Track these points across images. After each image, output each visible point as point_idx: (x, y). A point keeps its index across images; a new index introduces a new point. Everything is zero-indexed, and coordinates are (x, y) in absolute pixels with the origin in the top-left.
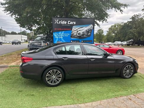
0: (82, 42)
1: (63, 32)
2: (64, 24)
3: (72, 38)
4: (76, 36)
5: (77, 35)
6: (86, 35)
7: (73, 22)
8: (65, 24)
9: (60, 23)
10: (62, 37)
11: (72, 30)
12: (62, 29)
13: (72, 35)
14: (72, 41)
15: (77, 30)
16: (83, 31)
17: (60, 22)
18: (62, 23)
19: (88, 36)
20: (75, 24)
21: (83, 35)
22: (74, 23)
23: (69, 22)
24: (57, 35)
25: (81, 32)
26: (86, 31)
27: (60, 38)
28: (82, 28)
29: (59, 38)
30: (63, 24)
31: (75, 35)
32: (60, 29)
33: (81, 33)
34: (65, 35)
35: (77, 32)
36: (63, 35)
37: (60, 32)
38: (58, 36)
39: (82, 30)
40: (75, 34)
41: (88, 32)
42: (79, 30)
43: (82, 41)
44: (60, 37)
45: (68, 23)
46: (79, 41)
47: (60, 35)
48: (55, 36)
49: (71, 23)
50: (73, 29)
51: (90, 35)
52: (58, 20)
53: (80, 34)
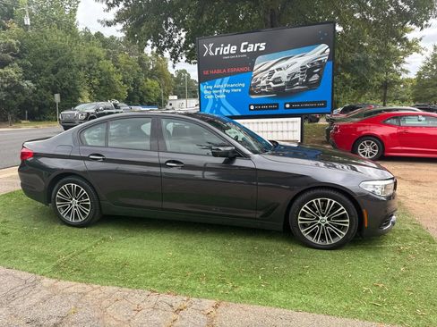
0: (286, 108)
1: (227, 79)
2: (230, 54)
3: (253, 97)
4: (266, 90)
5: (270, 86)
6: (303, 84)
7: (256, 45)
8: (233, 55)
9: (219, 51)
10: (222, 96)
11: (252, 70)
12: (225, 71)
13: (255, 86)
14: (252, 107)
15: (271, 69)
16: (290, 70)
17: (217, 49)
18: (225, 53)
19: (311, 86)
20: (264, 48)
21: (291, 84)
22: (259, 47)
23: (246, 47)
24: (208, 90)
25: (284, 76)
26: (303, 68)
27: (219, 99)
28: (287, 59)
29: (214, 99)
30: (226, 55)
31: (264, 87)
32: (219, 71)
33: (285, 79)
34: (235, 88)
35: (270, 76)
36: (226, 88)
37: (219, 81)
38: (212, 94)
39: (288, 67)
40: (263, 83)
41: (308, 71)
42: (277, 70)
43: (288, 106)
44: (218, 94)
45: (242, 51)
46: (277, 105)
47: (219, 89)
48: (206, 92)
49: (251, 48)
50: (255, 68)
51: (318, 83)
52: (211, 45)
53: (281, 82)
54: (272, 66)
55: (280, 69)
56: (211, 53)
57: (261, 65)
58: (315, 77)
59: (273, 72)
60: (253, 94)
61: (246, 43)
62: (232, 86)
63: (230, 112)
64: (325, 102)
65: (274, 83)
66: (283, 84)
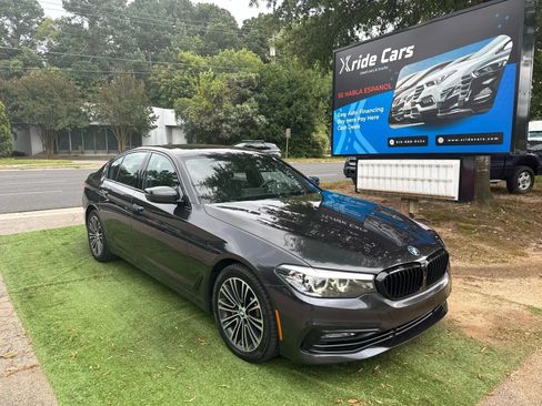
0: (438, 144)
1: (363, 102)
2: (369, 68)
3: (394, 127)
4: (411, 116)
5: (416, 110)
6: (465, 105)
7: (402, 51)
8: (373, 67)
9: (356, 65)
10: (357, 127)
11: (394, 89)
12: (361, 91)
13: (396, 110)
14: (392, 142)
15: (419, 84)
16: (445, 85)
17: (354, 63)
18: (363, 67)
19: (477, 108)
20: (411, 54)
21: (445, 105)
22: (405, 53)
23: (388, 55)
24: (342, 118)
25: (436, 93)
26: (466, 79)
27: (353, 130)
28: (442, 66)
29: (347, 130)
30: (365, 69)
31: (408, 112)
32: (355, 93)
33: (437, 98)
34: (372, 114)
35: (417, 95)
36: (362, 115)
37: (353, 105)
38: (346, 124)
39: (443, 79)
40: (408, 105)
41: (473, 84)
42: (428, 84)
43: (441, 140)
44: (352, 124)
45: (383, 61)
46: (426, 138)
47: (353, 117)
48: (339, 122)
49: (394, 56)
50: (398, 85)
51: (490, 102)
52: (348, 58)
53: (432, 103)
54: (420, 79)
55: (431, 83)
56: (348, 69)
57: (405, 79)
58: (485, 93)
59: (421, 88)
60: (392, 121)
61: (389, 50)
62: (368, 111)
63: (365, 150)
64: (500, 135)
65: (423, 105)
66: (435, 106)
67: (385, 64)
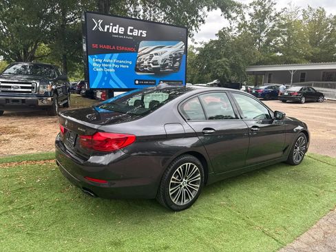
1: (116, 55)
2: (118, 34)
3: (138, 73)
4: (148, 69)
5: (150, 66)
6: (171, 68)
7: (140, 31)
8: (121, 35)
9: (108, 29)
10: (112, 70)
11: (137, 52)
12: (114, 47)
13: (139, 64)
14: (137, 82)
15: (151, 53)
16: (163, 56)
17: (106, 27)
18: (114, 31)
19: (176, 70)
20: (145, 35)
21: (164, 66)
22: (141, 33)
23: (132, 31)
24: (98, 63)
25: (159, 59)
26: (171, 56)
27: (109, 72)
28: (161, 47)
29: (104, 72)
30: (115, 34)
31: (146, 67)
32: (108, 47)
33: (160, 62)
34: (123, 64)
35: (151, 58)
36: (116, 63)
37: (108, 55)
38: (101, 67)
39: (162, 53)
40: (146, 63)
41: (174, 58)
44: (108, 68)
45: (129, 33)
46: (155, 81)
47: (108, 63)
48: (94, 64)
49: (136, 33)
50: (140, 50)
51: (179, 68)
53: (157, 64)
54: (152, 50)
55: (156, 54)
56: (101, 29)
57: (145, 48)
58: (177, 64)
59: (152, 56)
60: (137, 70)
61: (132, 28)
62: (121, 62)
63: (119, 86)
64: (182, 82)
65: (153, 65)
66: (159, 66)
67: (130, 36)
